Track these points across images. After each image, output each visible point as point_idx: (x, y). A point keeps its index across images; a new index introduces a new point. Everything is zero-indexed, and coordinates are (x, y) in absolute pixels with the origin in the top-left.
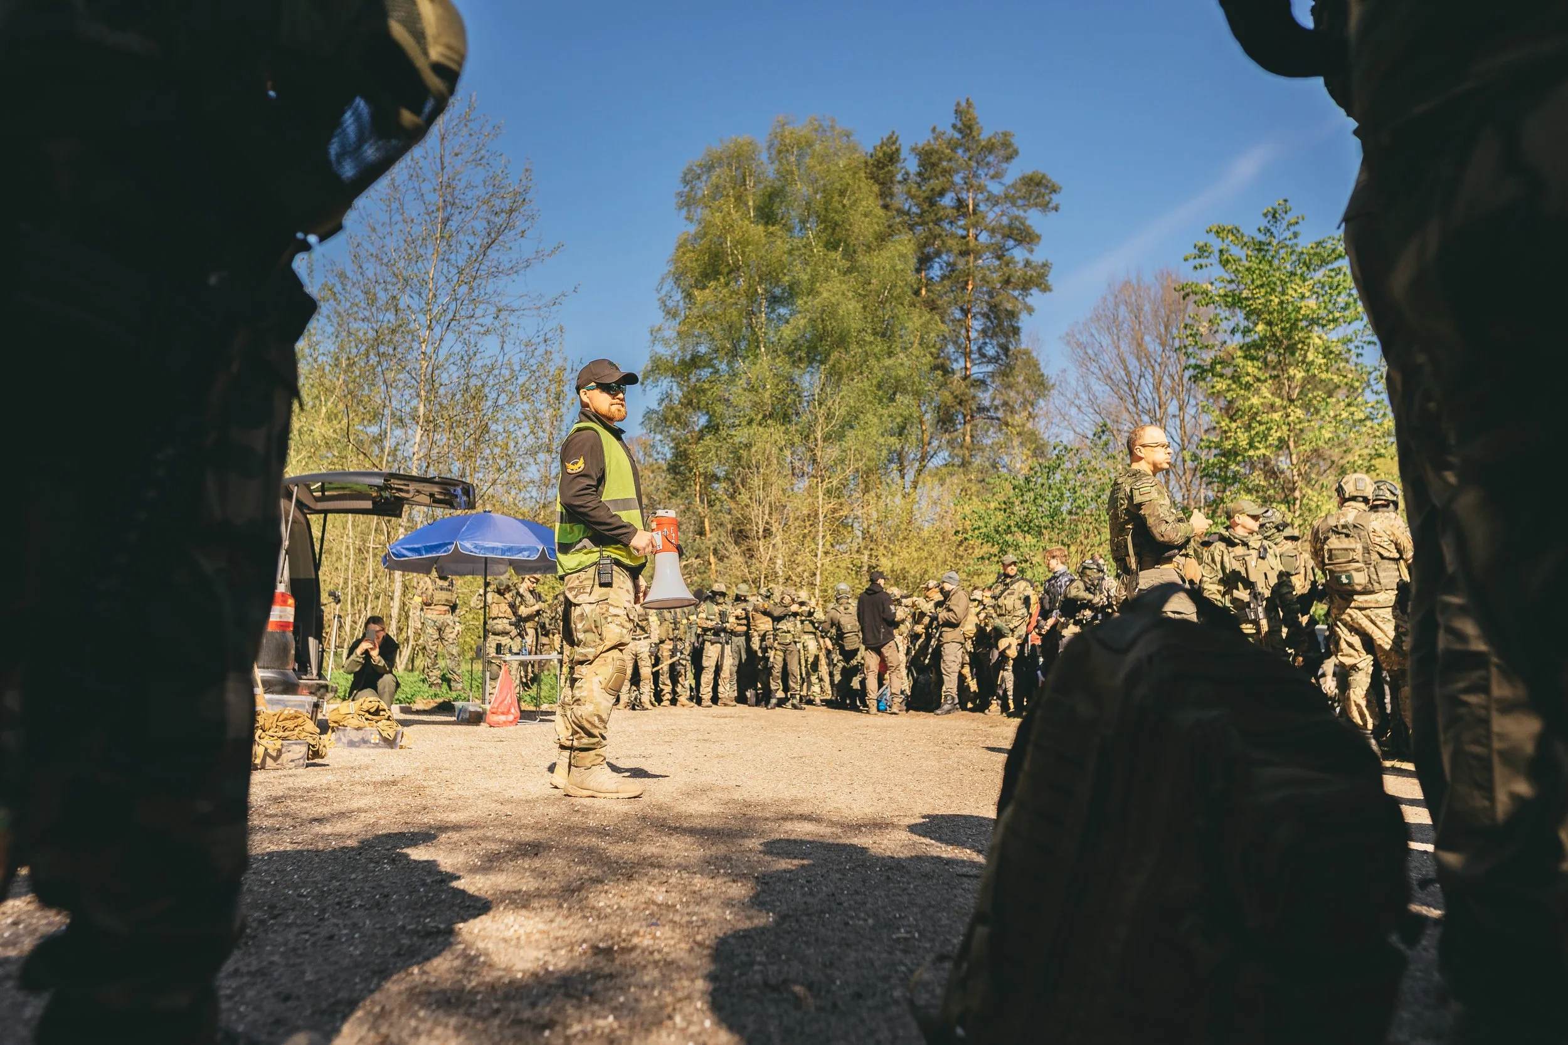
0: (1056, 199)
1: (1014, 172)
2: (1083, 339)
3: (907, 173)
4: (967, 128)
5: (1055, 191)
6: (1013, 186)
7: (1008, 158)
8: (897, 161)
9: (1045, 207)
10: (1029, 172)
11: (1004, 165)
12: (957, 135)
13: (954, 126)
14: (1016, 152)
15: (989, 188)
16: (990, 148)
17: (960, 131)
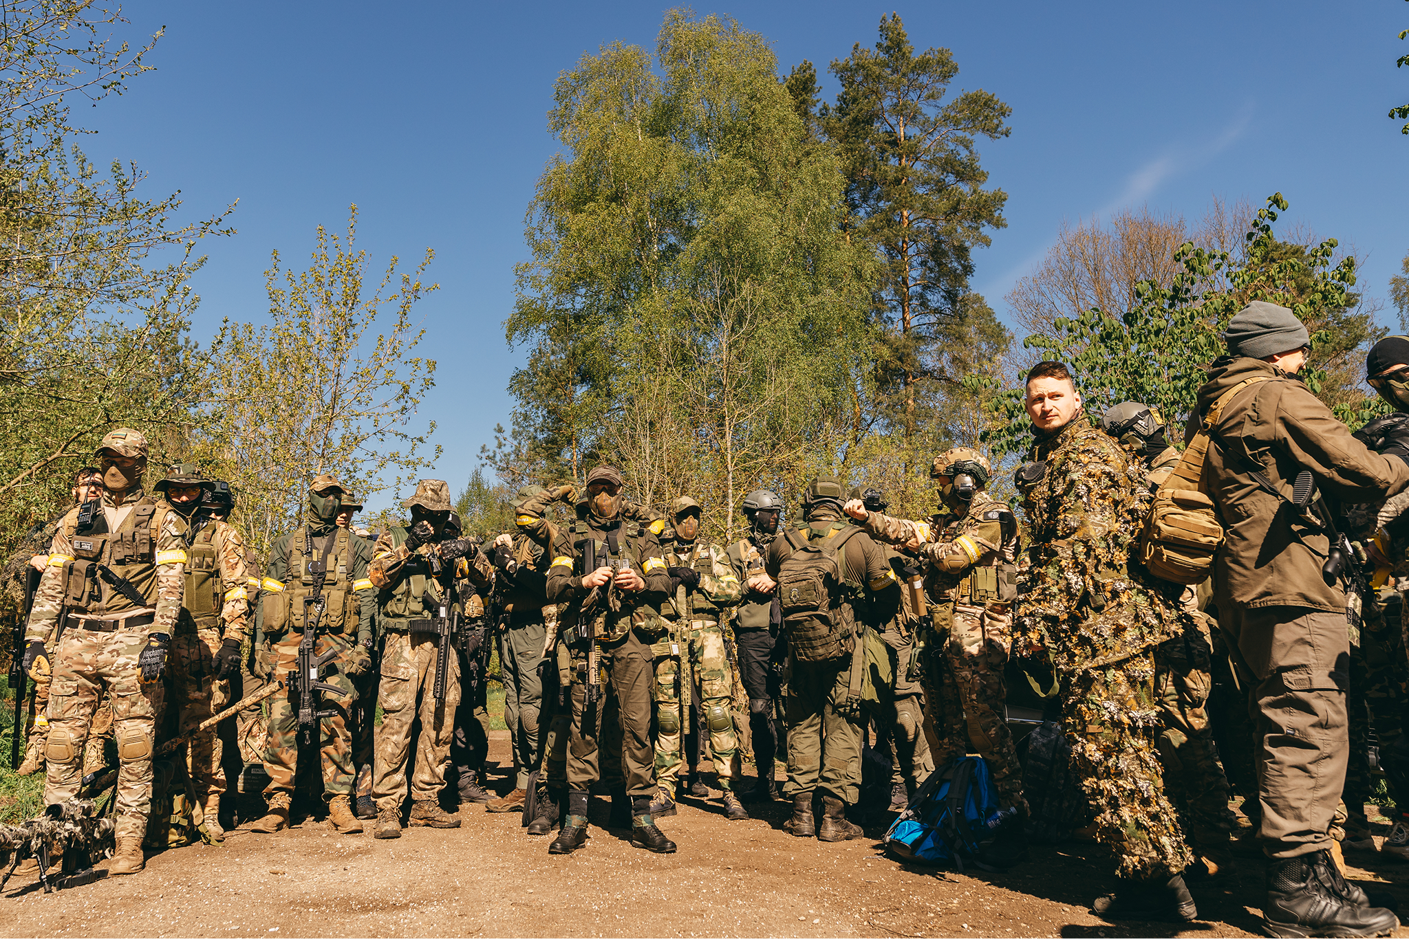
0: (1006, 123)
1: (953, 92)
2: (1033, 297)
3: (826, 108)
4: (894, 46)
5: (1003, 114)
6: (953, 107)
7: (945, 77)
8: (812, 90)
9: (992, 131)
10: (972, 92)
11: (940, 86)
12: (883, 56)
13: (879, 46)
14: (956, 69)
15: (924, 111)
16: (923, 66)
17: (888, 50)
